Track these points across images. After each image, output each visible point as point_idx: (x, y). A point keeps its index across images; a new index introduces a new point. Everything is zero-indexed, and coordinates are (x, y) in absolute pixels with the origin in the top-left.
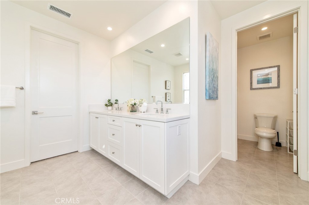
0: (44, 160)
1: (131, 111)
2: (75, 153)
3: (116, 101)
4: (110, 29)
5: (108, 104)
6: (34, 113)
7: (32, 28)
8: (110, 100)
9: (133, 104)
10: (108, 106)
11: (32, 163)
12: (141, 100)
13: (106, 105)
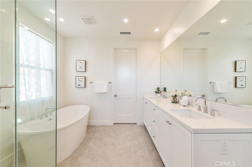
0: (120, 124)
1: (172, 102)
2: (135, 124)
3: (164, 88)
4: (157, 30)
5: (157, 91)
6: (115, 96)
7: (115, 49)
8: (159, 88)
9: (174, 96)
10: (157, 93)
11: (114, 124)
12: (183, 92)
13: (156, 92)
